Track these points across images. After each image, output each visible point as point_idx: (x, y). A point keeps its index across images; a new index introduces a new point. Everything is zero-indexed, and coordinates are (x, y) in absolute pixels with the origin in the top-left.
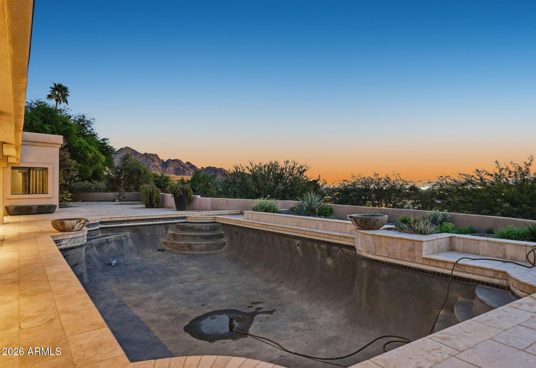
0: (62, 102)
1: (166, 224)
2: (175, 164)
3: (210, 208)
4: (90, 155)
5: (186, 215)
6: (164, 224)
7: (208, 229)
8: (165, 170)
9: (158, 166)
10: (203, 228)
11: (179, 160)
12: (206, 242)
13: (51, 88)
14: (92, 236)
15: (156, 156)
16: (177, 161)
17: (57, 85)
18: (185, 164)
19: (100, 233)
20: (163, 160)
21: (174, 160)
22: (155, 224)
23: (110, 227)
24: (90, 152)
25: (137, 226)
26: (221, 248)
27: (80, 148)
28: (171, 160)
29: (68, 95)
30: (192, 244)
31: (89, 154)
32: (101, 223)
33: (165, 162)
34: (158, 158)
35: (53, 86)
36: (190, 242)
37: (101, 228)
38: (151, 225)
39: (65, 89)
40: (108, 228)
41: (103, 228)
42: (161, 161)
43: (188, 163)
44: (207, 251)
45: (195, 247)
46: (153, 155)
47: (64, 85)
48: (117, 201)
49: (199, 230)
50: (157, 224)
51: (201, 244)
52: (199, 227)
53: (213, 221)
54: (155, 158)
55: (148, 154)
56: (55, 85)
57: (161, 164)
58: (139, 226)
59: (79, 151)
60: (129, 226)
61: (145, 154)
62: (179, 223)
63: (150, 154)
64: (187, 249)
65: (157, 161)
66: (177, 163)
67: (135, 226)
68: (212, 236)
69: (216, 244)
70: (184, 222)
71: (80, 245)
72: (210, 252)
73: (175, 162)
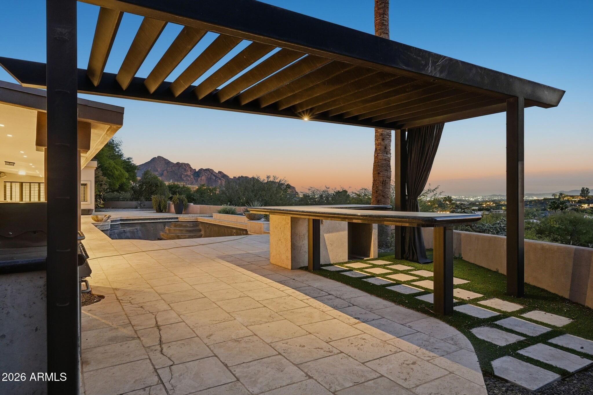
3: (199, 212)
4: (117, 173)
5: (178, 217)
7: (192, 225)
8: (197, 179)
9: (190, 175)
10: (188, 225)
11: (211, 170)
15: (188, 165)
16: (209, 171)
18: (217, 173)
20: (195, 169)
21: (206, 170)
23: (127, 223)
24: (117, 171)
25: (144, 223)
27: (109, 167)
30: (179, 235)
32: (121, 220)
33: (197, 171)
34: (190, 167)
37: (121, 224)
40: (125, 223)
42: (193, 171)
43: (220, 172)
45: (182, 237)
46: (185, 164)
48: (139, 208)
49: (185, 226)
50: (158, 222)
51: (185, 235)
52: (185, 224)
53: (196, 220)
54: (187, 167)
55: (180, 163)
57: (193, 173)
59: (108, 170)
60: (139, 223)
61: (178, 163)
62: (173, 222)
63: (182, 164)
64: (176, 238)
65: (189, 170)
66: (208, 173)
67: (143, 223)
68: (193, 230)
69: (196, 235)
70: (176, 221)
71: (106, 230)
73: (207, 172)
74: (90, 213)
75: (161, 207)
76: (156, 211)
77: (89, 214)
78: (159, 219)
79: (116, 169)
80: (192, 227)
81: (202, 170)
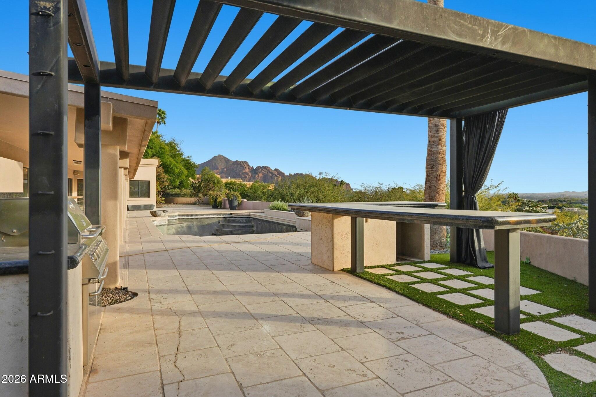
0: (161, 123)
1: (218, 218)
2: (263, 170)
3: (252, 208)
5: (232, 213)
6: (217, 218)
7: (245, 221)
8: (255, 177)
9: (248, 173)
10: (241, 221)
11: (268, 167)
12: (242, 230)
15: (246, 163)
16: (266, 168)
18: (273, 171)
20: (253, 167)
21: (263, 167)
25: (200, 218)
27: (170, 166)
28: (260, 167)
29: (166, 118)
30: (232, 231)
31: (176, 169)
32: (179, 215)
33: (254, 169)
34: (248, 165)
37: (178, 219)
41: (180, 219)
42: (251, 168)
43: (276, 170)
45: (235, 232)
46: (243, 162)
48: (198, 204)
49: (238, 222)
51: (238, 230)
52: (239, 220)
53: (249, 216)
54: (245, 165)
55: (238, 161)
57: (251, 171)
58: (201, 218)
59: (169, 168)
60: (195, 218)
62: (227, 217)
63: (241, 162)
64: (230, 233)
65: (247, 168)
66: (265, 170)
67: (199, 218)
68: (246, 226)
69: (248, 231)
70: (230, 217)
74: (152, 208)
75: (216, 204)
76: (212, 207)
78: (214, 214)
79: (176, 167)
80: (245, 222)
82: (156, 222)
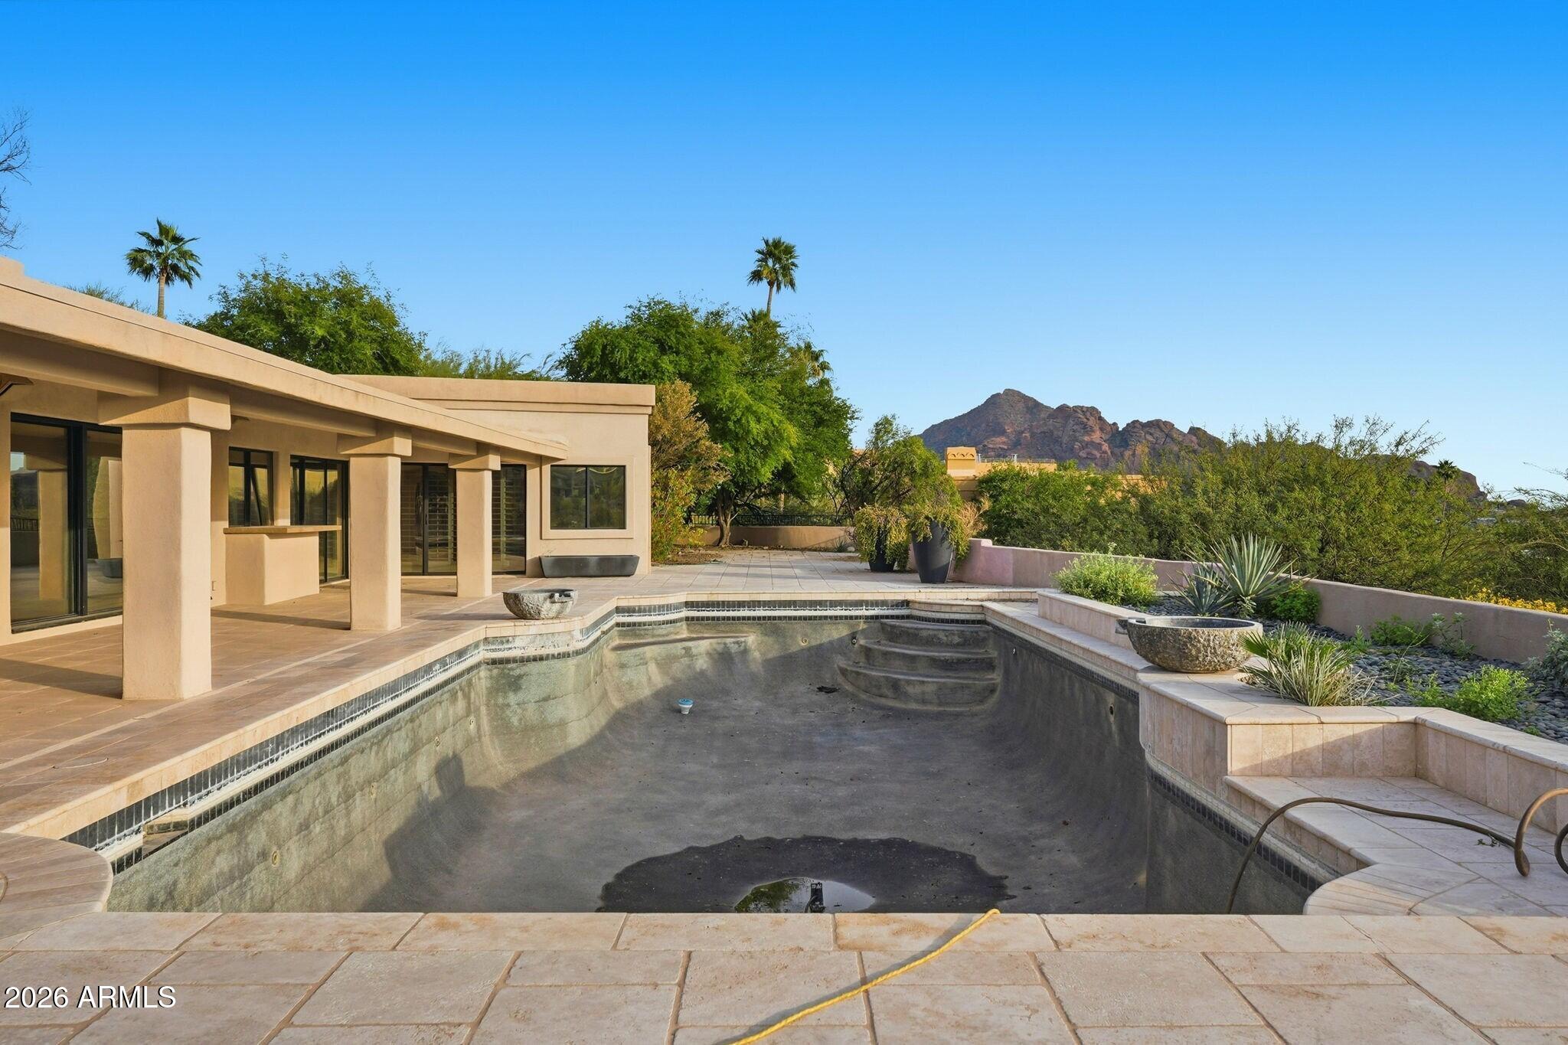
0: (782, 286)
1: (851, 617)
2: (1151, 434)
3: (1009, 576)
4: (755, 428)
5: (910, 597)
6: (846, 617)
7: (956, 640)
8: (1122, 455)
9: (1099, 444)
10: (941, 635)
11: (1166, 423)
12: (940, 680)
13: (759, 252)
14: (659, 635)
15: (1093, 411)
16: (1159, 427)
17: (771, 241)
18: (1184, 435)
19: (686, 632)
20: (1115, 424)
21: (1150, 424)
22: (821, 618)
23: (708, 618)
24: (759, 421)
25: (774, 618)
26: (982, 702)
27: (731, 410)
28: (1141, 424)
29: (796, 266)
30: (899, 680)
31: (753, 424)
32: (689, 605)
33: (1120, 429)
34: (1101, 419)
35: (763, 246)
36: (896, 673)
37: (687, 619)
38: (810, 618)
39: (789, 251)
40: (703, 619)
41: (693, 618)
42: (1109, 429)
43: (1194, 431)
44: (940, 704)
45: (910, 690)
46: (1085, 409)
47: (787, 239)
48: (853, 549)
49: (931, 642)
50: (826, 617)
51: (923, 682)
52: (931, 633)
53: (979, 617)
54: (1091, 419)
55: (1068, 407)
56: (767, 243)
57: (1107, 437)
58: (780, 618)
59: (730, 420)
60: (754, 618)
61: (1063, 408)
62: (887, 617)
63: (1076, 409)
64: (889, 693)
65: (1096, 428)
66: (1158, 434)
67: (769, 618)
68: (960, 661)
69: (968, 687)
70: (902, 617)
71: (559, 654)
72: (948, 709)
73: (1152, 431)
74: (628, 570)
75: (884, 553)
77: (625, 573)
78: (834, 604)
79: (754, 413)
80: (958, 644)
81: (1137, 425)
82: (518, 643)
